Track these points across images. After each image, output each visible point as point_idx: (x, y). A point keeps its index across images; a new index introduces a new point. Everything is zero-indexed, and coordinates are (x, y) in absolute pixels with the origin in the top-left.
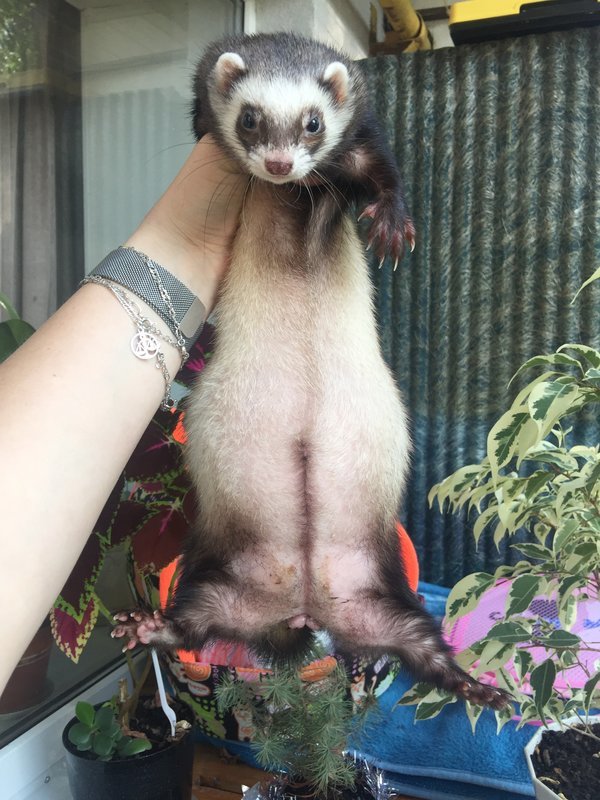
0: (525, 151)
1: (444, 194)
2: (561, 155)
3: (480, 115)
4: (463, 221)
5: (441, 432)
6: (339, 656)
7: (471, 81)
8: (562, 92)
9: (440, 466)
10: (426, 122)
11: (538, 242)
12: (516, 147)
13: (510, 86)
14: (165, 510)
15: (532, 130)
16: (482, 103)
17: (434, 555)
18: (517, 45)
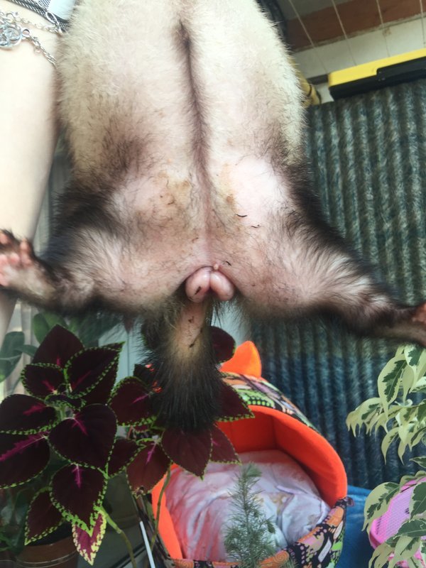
0: (392, 165)
1: (337, 199)
2: (418, 165)
3: (357, 144)
4: (353, 217)
5: (354, 369)
6: (290, 550)
7: (348, 122)
8: (413, 123)
9: (356, 395)
10: (319, 153)
11: (409, 226)
12: (385, 163)
13: (375, 123)
14: (149, 444)
15: (395, 151)
16: (357, 136)
17: (359, 464)
18: (377, 96)
